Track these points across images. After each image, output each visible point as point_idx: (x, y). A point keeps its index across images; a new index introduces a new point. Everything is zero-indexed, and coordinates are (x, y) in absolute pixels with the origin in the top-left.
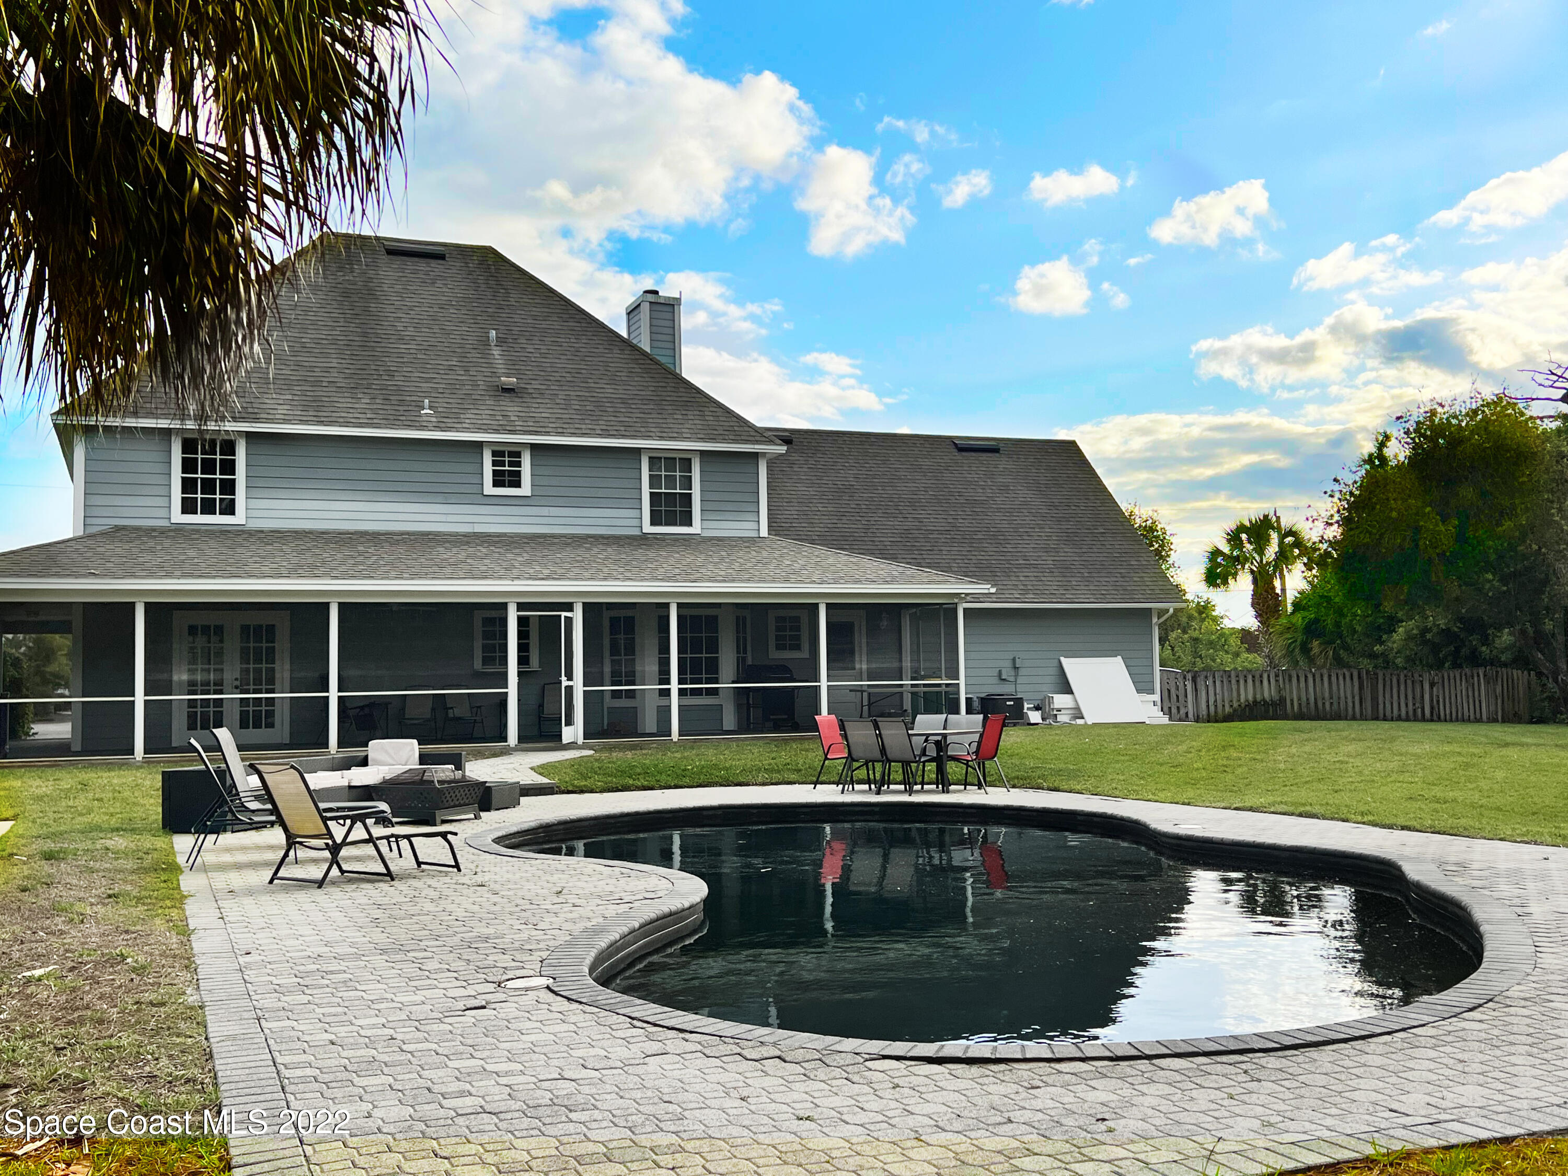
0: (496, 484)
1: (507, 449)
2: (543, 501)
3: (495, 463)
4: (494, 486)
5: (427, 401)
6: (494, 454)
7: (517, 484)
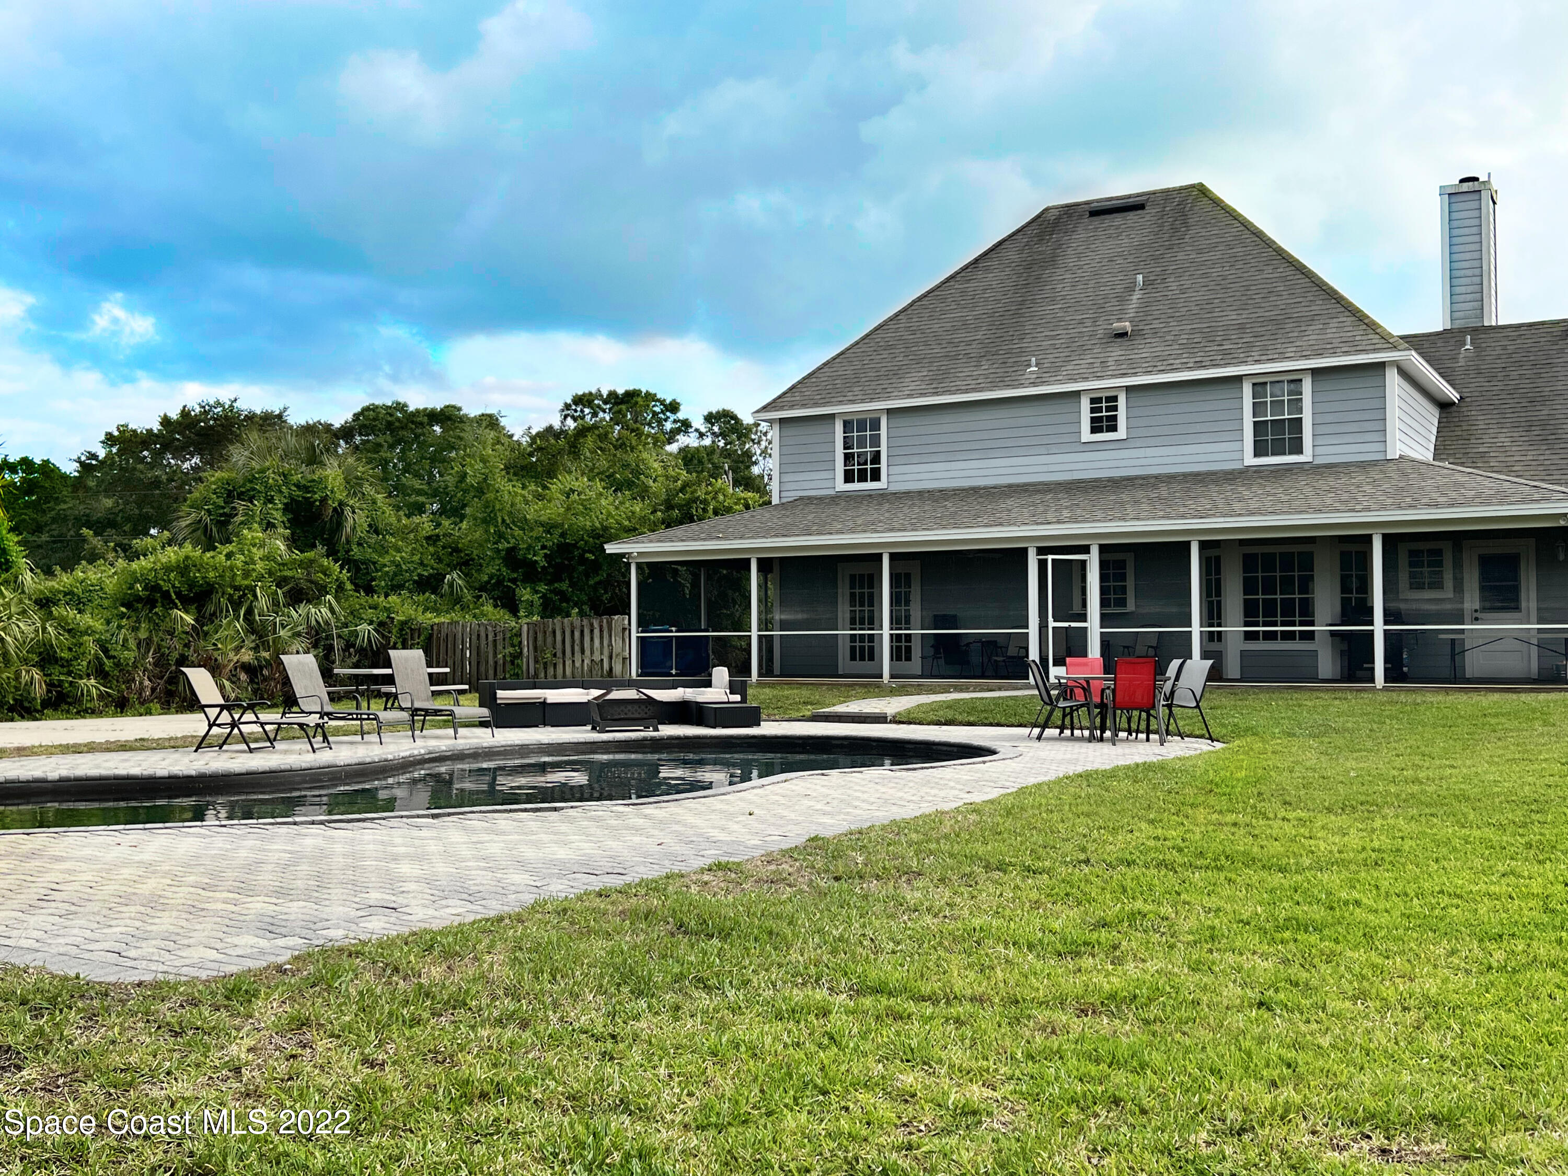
0: (1094, 430)
1: (1103, 395)
2: (1138, 443)
3: (1093, 410)
4: (1092, 432)
5: (1033, 359)
6: (1093, 401)
7: (1114, 428)
